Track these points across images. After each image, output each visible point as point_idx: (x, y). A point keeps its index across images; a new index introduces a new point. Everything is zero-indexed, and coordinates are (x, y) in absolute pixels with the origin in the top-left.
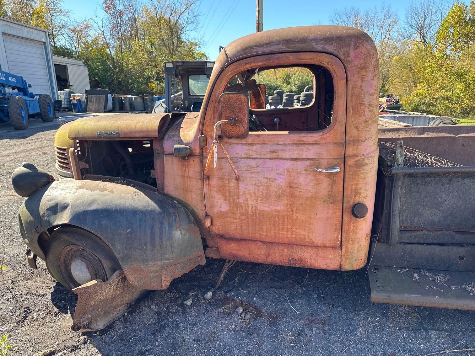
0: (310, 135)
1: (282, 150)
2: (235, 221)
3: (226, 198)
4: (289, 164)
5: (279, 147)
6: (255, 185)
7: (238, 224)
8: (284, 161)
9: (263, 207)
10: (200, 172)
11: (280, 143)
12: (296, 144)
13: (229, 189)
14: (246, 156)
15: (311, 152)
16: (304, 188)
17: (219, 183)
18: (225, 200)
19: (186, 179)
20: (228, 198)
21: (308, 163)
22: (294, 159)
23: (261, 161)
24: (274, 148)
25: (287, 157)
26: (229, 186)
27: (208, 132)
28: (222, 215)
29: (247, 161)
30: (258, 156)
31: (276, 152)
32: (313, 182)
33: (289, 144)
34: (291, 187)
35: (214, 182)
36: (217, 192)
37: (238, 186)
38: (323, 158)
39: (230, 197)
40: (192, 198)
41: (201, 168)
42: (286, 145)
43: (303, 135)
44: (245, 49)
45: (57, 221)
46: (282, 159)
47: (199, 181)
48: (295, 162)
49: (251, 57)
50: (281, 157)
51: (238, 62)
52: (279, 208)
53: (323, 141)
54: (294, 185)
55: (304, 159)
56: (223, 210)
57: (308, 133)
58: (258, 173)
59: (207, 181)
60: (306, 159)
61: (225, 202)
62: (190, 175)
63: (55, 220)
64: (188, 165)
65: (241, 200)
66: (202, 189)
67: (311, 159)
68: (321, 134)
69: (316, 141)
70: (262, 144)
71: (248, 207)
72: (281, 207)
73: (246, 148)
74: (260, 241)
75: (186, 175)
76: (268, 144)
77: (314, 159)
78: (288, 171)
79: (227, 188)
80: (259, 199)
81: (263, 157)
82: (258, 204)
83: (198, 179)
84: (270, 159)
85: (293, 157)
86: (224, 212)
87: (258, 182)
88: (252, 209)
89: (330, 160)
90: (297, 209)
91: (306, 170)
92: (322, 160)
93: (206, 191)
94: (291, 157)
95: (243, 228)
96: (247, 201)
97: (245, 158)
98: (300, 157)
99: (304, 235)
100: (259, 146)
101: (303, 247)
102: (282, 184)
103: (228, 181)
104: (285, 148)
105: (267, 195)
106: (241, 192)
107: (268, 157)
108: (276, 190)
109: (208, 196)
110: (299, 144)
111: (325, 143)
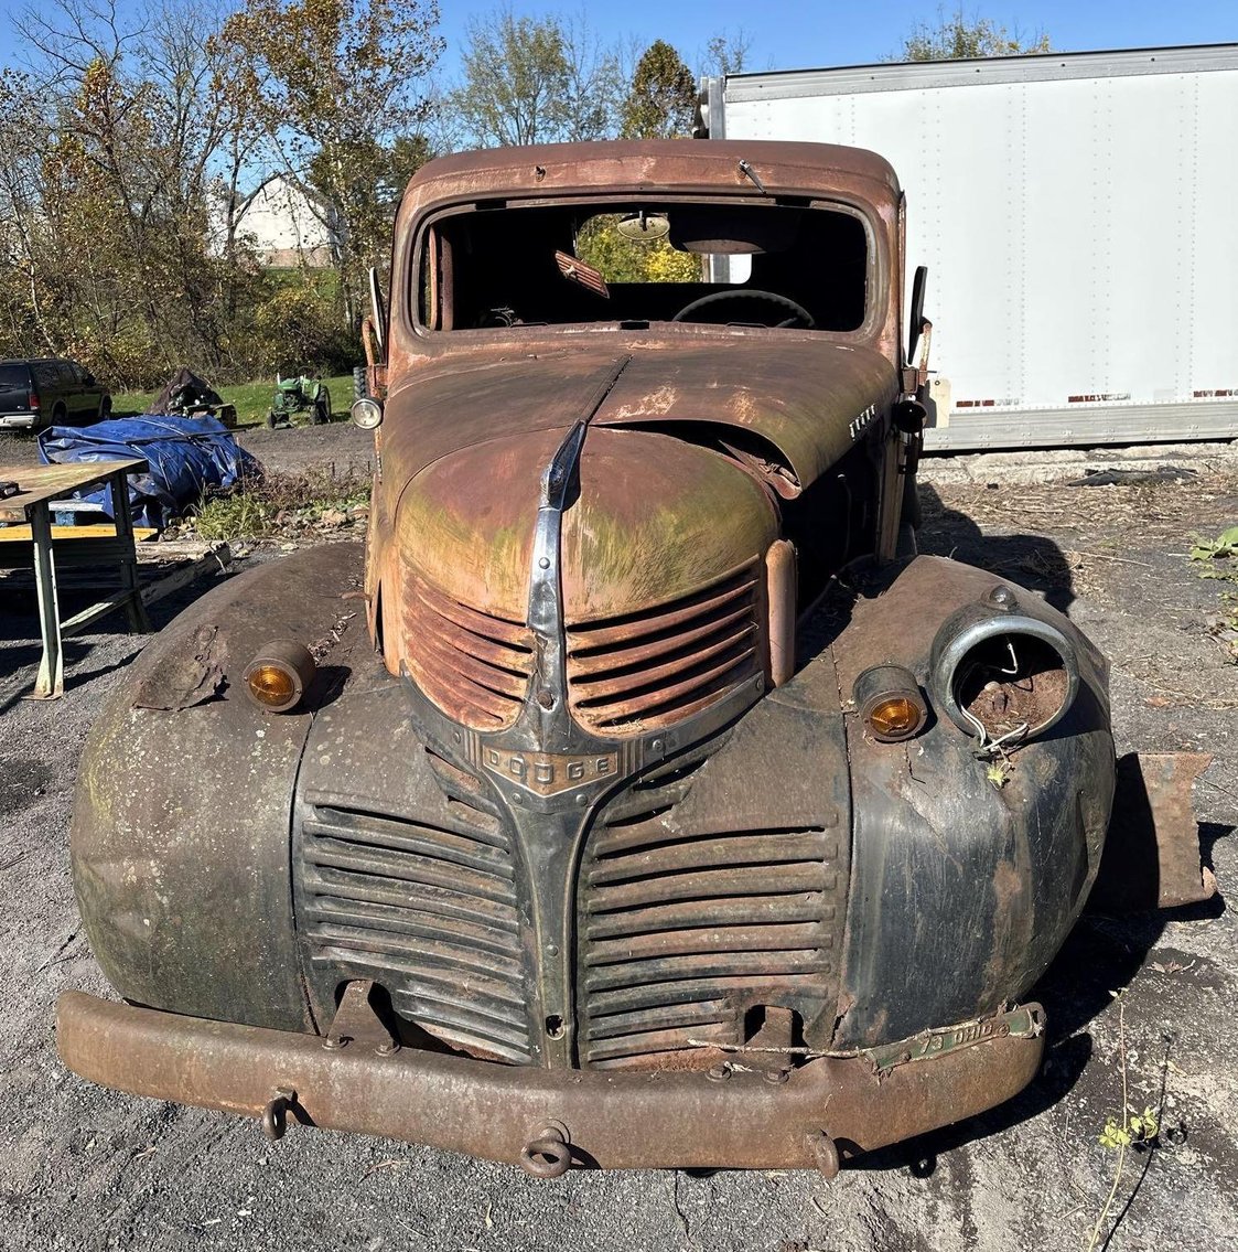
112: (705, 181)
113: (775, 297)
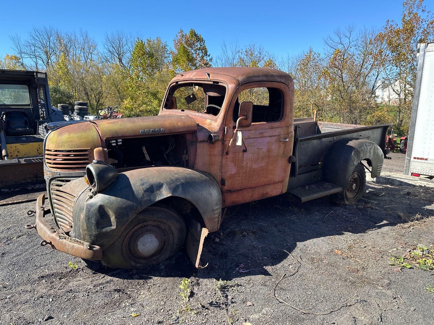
0: (276, 123)
1: (265, 132)
2: (239, 178)
3: (235, 164)
4: (268, 139)
5: (264, 131)
6: (252, 153)
7: (240, 180)
8: (266, 138)
9: (255, 166)
10: (221, 151)
11: (264, 128)
12: (271, 128)
13: (238, 159)
14: (248, 137)
15: (277, 132)
16: (274, 151)
17: (233, 155)
18: (235, 166)
19: (212, 157)
20: (237, 165)
21: (276, 137)
22: (271, 136)
23: (255, 139)
24: (261, 131)
25: (267, 136)
26: (238, 157)
27: (228, 125)
28: (232, 176)
29: (249, 140)
30: (254, 137)
31: (262, 134)
32: (278, 147)
33: (268, 129)
34: (269, 152)
35: (230, 155)
36: (231, 162)
37: (243, 156)
38: (282, 135)
39: (238, 164)
40: (214, 169)
41: (222, 148)
42: (266, 129)
43: (273, 123)
44: (248, 78)
45: (157, 198)
46: (265, 137)
47: (221, 157)
48: (271, 138)
49: (251, 82)
50: (264, 136)
51: (246, 85)
52: (262, 165)
53: (281, 126)
54: (270, 150)
55: (274, 136)
56: (233, 173)
57: (272, 122)
58: (254, 146)
59: (226, 156)
60: (275, 136)
61: (235, 167)
62: (215, 154)
63: (156, 198)
64: (214, 147)
65: (244, 164)
66: (222, 162)
67: (277, 135)
68: (280, 122)
69: (278, 126)
70: (255, 129)
71: (247, 168)
72: (263, 164)
73: (248, 132)
74: (249, 188)
75: (212, 154)
76: (258, 129)
77: (278, 135)
78: (268, 143)
79: (237, 158)
80: (254, 161)
81: (256, 137)
82: (252, 165)
83: (220, 155)
84: (260, 137)
85: (270, 135)
86: (233, 174)
87: (254, 151)
88: (249, 168)
89: (284, 135)
90: (270, 164)
91: (275, 142)
92: (281, 136)
93: (224, 162)
94: (269, 135)
95: (243, 182)
96: (247, 164)
97: (247, 138)
98: (273, 135)
99: (271, 178)
100: (254, 131)
101: (269, 186)
102: (265, 151)
103: (238, 153)
104: (266, 131)
105: (258, 158)
106: (245, 159)
107: (258, 136)
108: (262, 154)
109: (225, 165)
110: (272, 128)
111: (281, 127)
112: (202, 78)
113: (214, 106)
